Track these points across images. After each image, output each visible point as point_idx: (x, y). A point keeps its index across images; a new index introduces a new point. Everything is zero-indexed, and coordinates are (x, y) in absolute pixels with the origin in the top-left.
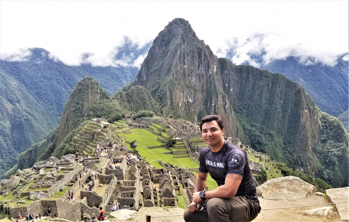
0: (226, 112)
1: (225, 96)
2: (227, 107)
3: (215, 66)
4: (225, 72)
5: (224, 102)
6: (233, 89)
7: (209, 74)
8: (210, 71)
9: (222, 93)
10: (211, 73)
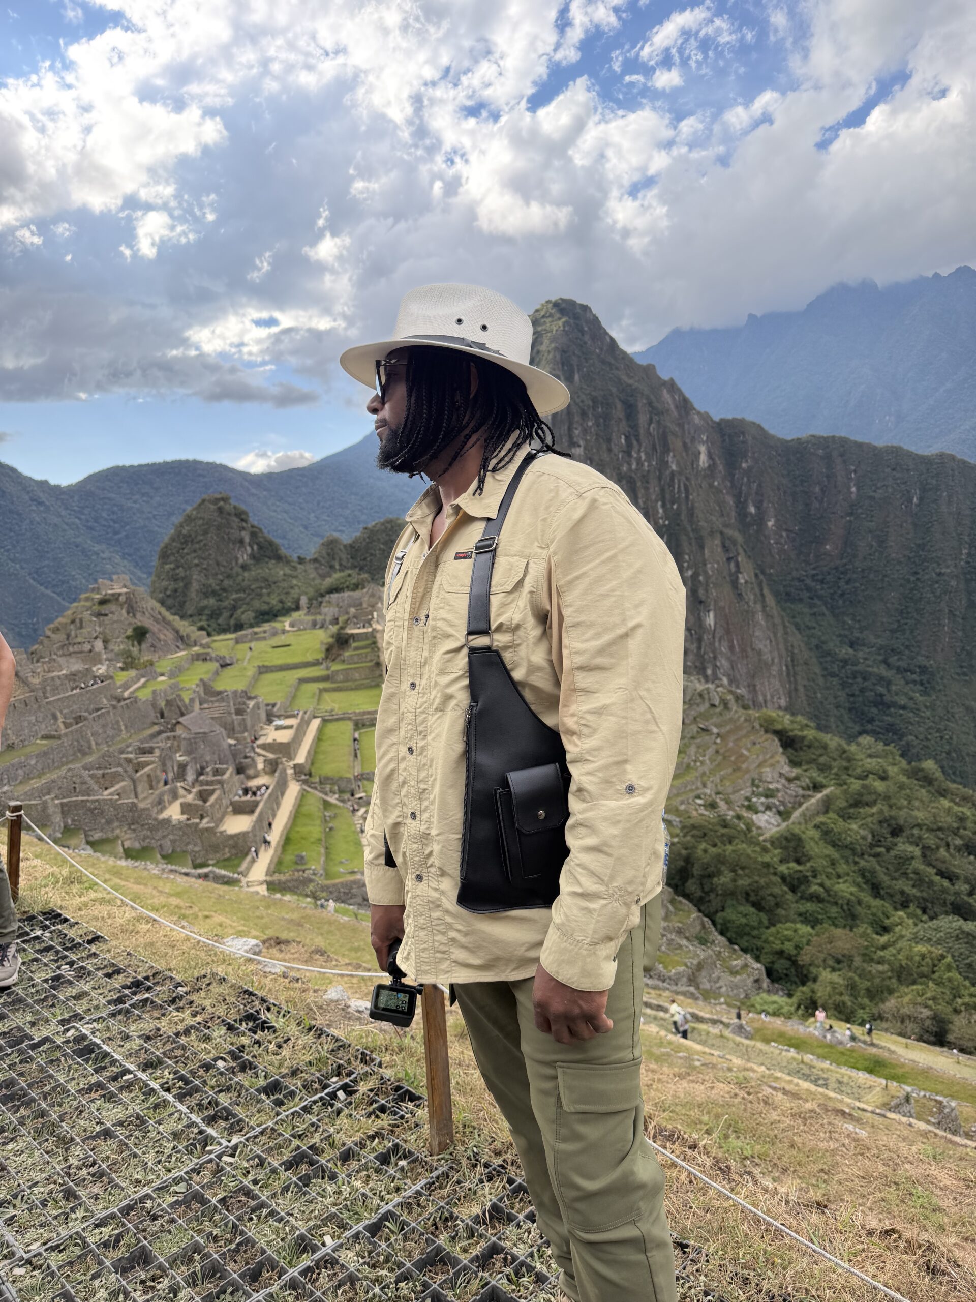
0: (740, 595)
1: (734, 543)
2: (742, 581)
3: (703, 449)
4: (740, 467)
5: (732, 565)
6: (777, 520)
7: (668, 472)
8: (670, 459)
9: (721, 533)
10: (674, 467)
